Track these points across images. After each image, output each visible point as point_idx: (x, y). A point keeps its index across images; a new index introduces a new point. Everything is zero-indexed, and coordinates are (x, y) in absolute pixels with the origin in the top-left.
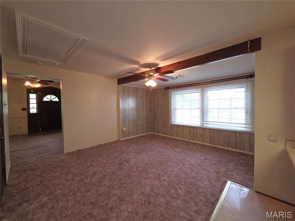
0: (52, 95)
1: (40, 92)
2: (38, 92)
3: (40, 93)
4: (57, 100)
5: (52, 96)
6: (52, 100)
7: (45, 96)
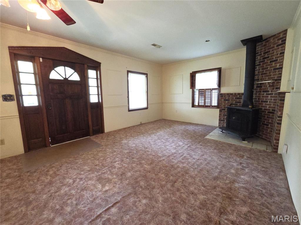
0: (67, 66)
1: (42, 58)
2: (37, 58)
3: (41, 60)
4: (76, 77)
5: (67, 68)
6: (67, 77)
7: (52, 68)
